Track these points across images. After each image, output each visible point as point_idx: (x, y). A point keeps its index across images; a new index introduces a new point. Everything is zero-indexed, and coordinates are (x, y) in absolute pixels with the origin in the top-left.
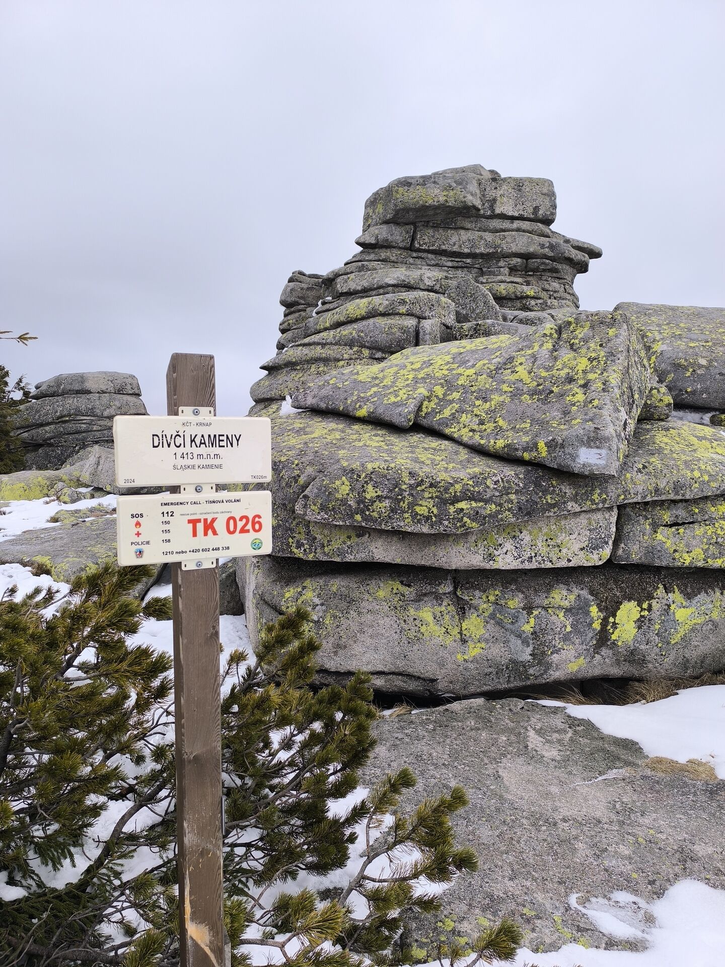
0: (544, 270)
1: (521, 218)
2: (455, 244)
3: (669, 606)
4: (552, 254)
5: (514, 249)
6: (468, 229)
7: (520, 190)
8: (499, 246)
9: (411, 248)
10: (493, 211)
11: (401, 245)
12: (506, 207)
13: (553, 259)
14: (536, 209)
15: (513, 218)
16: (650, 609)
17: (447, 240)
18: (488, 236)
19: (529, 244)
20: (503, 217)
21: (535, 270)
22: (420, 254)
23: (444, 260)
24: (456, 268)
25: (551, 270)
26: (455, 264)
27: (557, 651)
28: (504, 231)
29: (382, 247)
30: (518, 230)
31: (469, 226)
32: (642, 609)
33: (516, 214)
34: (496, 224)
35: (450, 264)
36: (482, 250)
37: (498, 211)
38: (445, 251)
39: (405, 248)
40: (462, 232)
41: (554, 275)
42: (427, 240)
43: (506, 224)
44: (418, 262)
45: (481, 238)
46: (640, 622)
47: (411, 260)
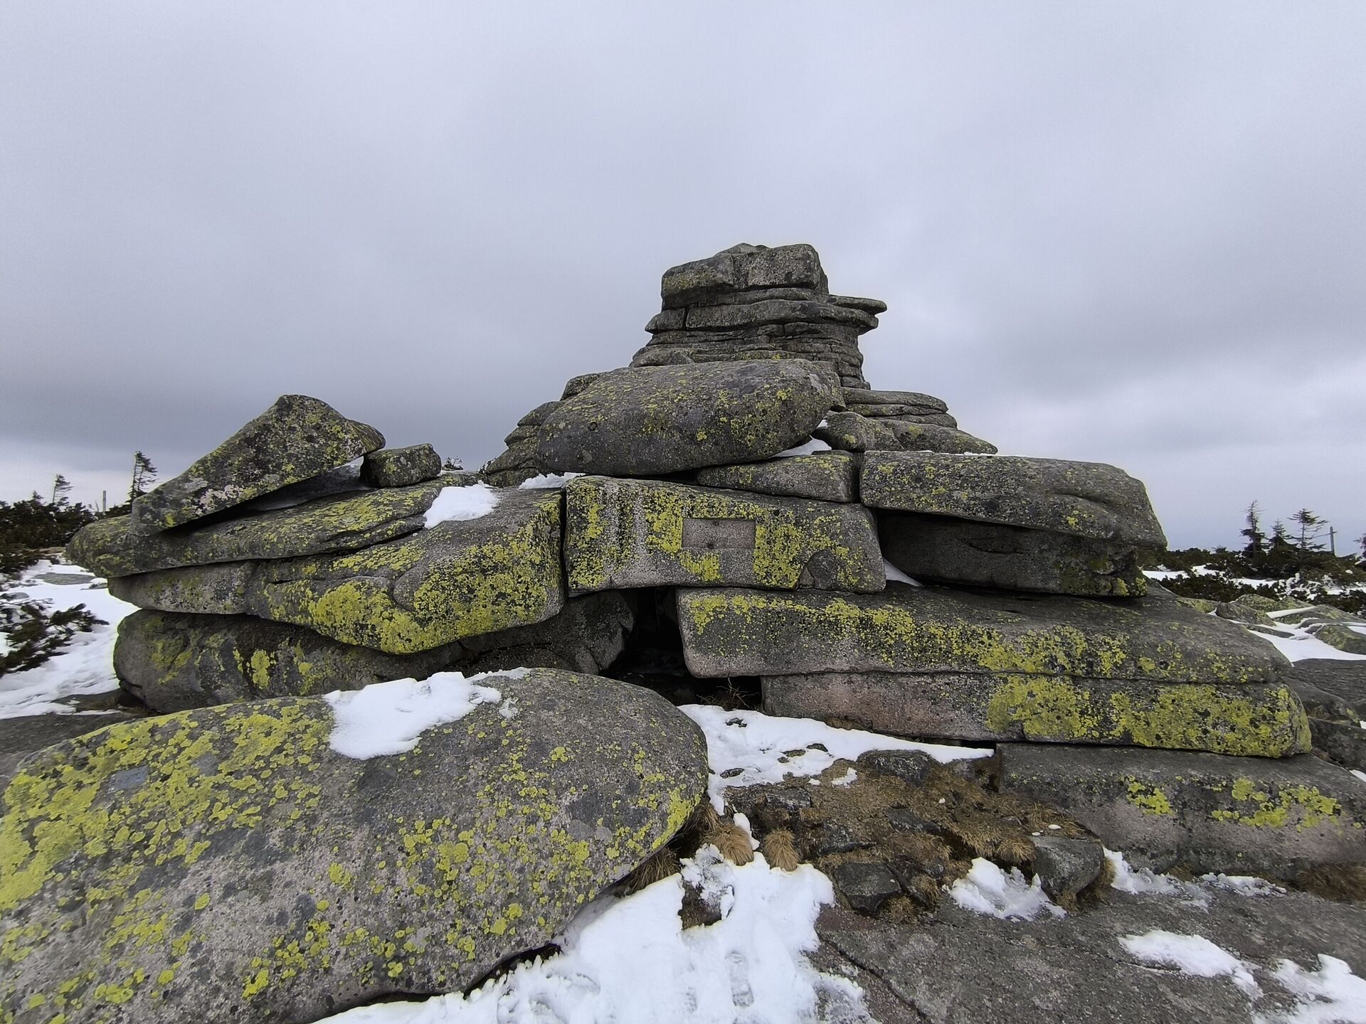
0: (802, 333)
1: (773, 286)
2: (717, 319)
3: (292, 658)
4: (805, 316)
5: (767, 316)
6: (729, 304)
7: (772, 260)
8: (752, 316)
9: (684, 329)
10: (747, 284)
11: (675, 327)
12: (759, 279)
13: (808, 321)
14: (789, 275)
15: (766, 287)
16: (276, 658)
17: (711, 317)
18: (745, 308)
19: (780, 310)
20: (756, 287)
21: (793, 334)
22: (693, 333)
23: (713, 336)
24: (723, 341)
25: (810, 331)
26: (720, 338)
27: (218, 687)
28: (758, 300)
29: (662, 331)
30: (771, 297)
31: (729, 301)
32: (271, 659)
33: (768, 283)
34: (752, 295)
35: (716, 338)
36: (739, 321)
37: (750, 284)
38: (710, 327)
39: (679, 329)
40: (724, 307)
41: (815, 336)
42: (695, 320)
43: (760, 294)
44: (692, 339)
45: (739, 310)
46: (271, 671)
47: (686, 339)
